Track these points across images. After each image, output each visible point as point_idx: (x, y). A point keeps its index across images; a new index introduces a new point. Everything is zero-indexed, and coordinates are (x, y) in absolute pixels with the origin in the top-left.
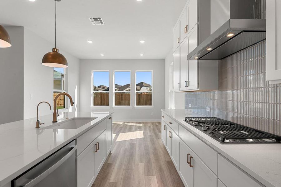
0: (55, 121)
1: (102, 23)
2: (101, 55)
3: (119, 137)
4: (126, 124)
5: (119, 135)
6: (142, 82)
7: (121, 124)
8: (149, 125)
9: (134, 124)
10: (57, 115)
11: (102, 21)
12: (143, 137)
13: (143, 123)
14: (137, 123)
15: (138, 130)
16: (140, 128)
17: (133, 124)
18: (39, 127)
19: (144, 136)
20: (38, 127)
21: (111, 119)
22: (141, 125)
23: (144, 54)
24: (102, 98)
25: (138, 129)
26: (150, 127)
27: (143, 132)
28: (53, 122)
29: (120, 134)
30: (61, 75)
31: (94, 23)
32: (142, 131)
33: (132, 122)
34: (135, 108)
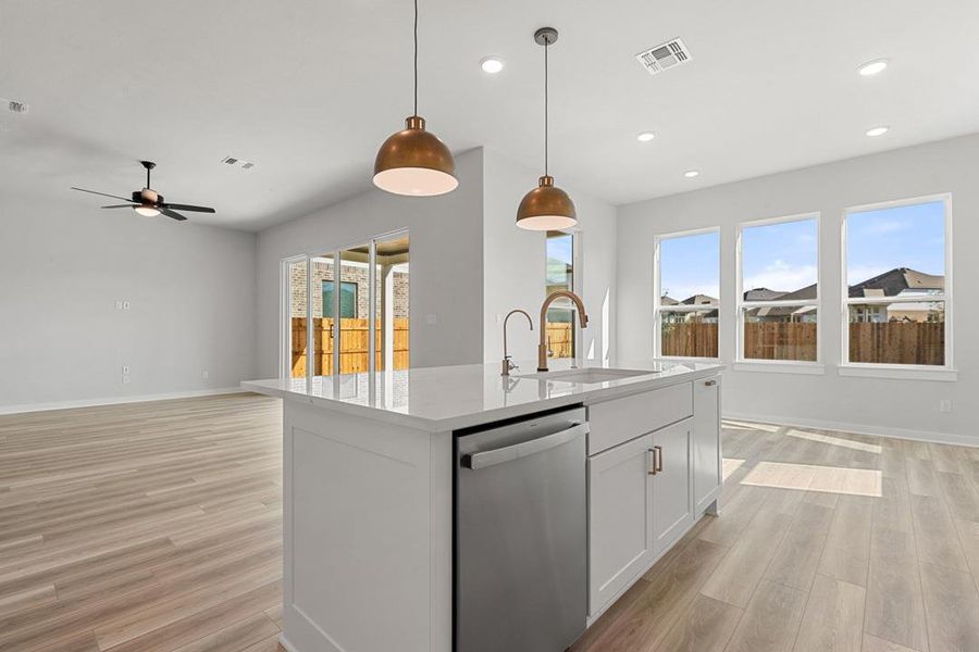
0: (542, 369)
1: (681, 56)
2: (688, 175)
3: (754, 472)
4: (792, 433)
5: (755, 465)
6: (896, 270)
7: (772, 433)
8: (923, 454)
9: (837, 442)
10: (548, 353)
11: (684, 49)
12: (879, 495)
13: (889, 442)
14: (851, 437)
15: (856, 463)
16: (865, 461)
17: (827, 439)
18: (508, 374)
19: (883, 492)
20: (505, 373)
21: (713, 387)
22: (877, 449)
23: (888, 127)
24: (699, 338)
25: (857, 460)
26: (926, 464)
27: (883, 478)
28: (539, 370)
29: (763, 464)
30: (565, 269)
31: (655, 69)
32: (879, 473)
33: (826, 433)
34: (841, 373)
